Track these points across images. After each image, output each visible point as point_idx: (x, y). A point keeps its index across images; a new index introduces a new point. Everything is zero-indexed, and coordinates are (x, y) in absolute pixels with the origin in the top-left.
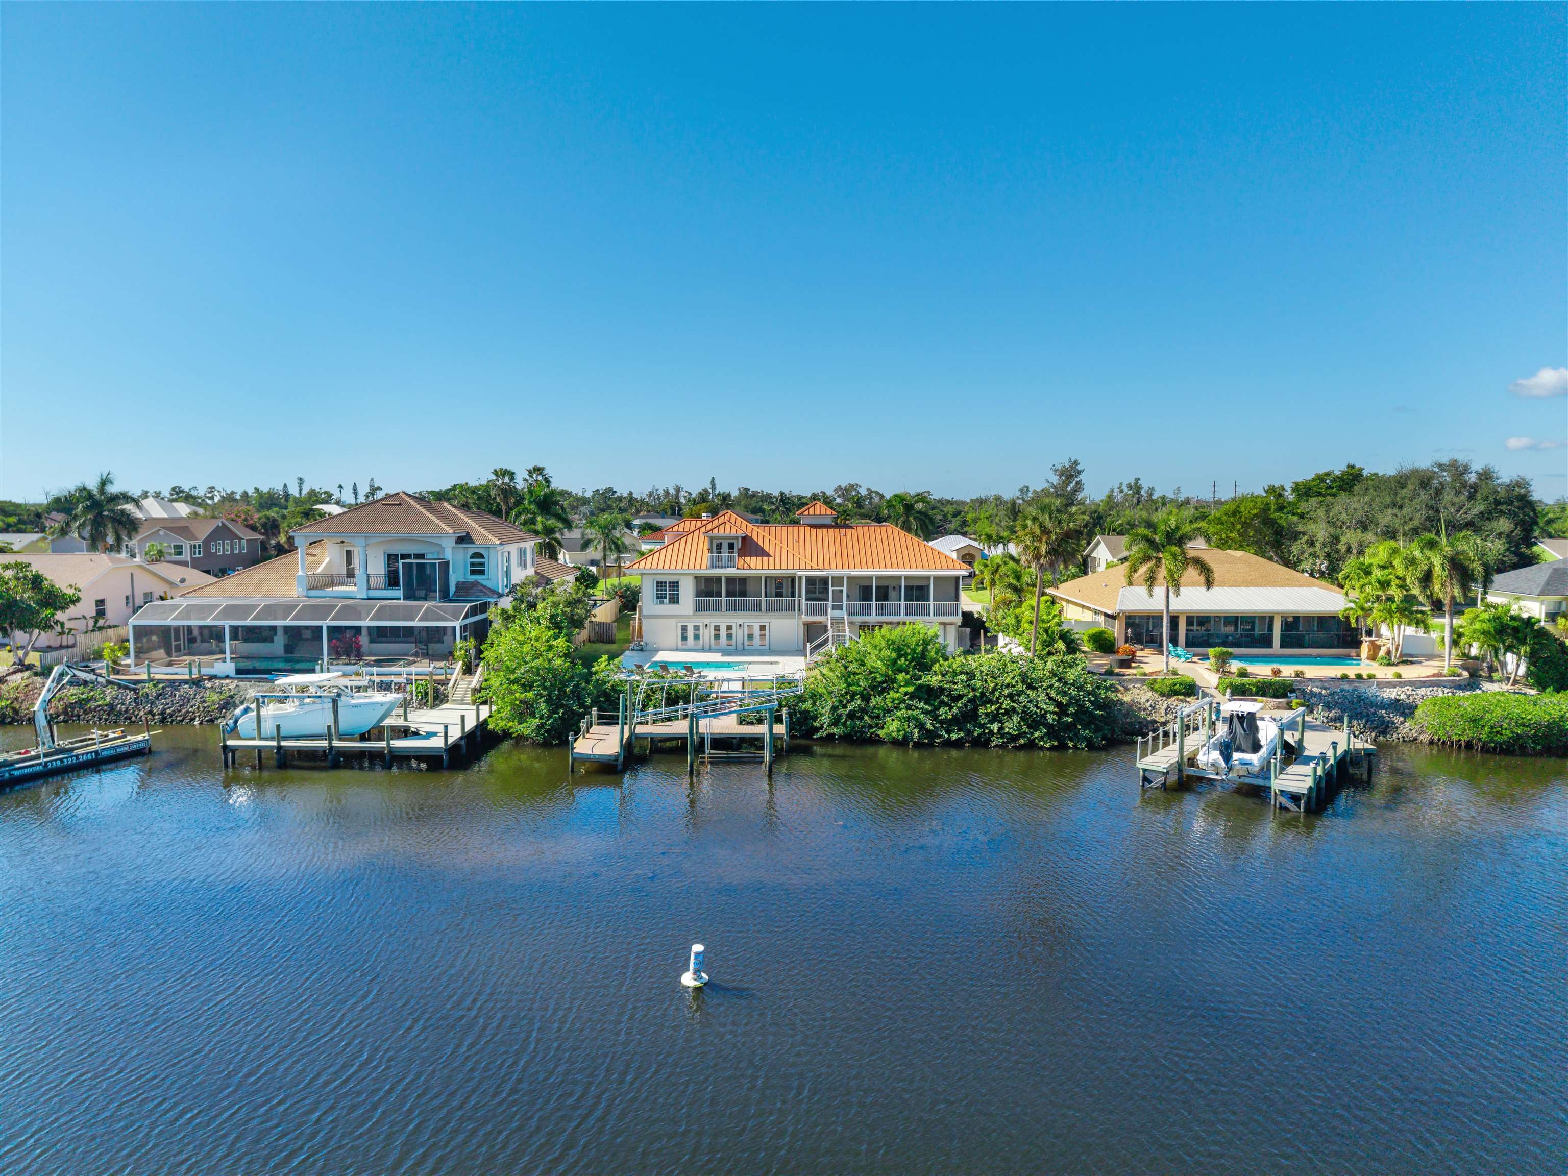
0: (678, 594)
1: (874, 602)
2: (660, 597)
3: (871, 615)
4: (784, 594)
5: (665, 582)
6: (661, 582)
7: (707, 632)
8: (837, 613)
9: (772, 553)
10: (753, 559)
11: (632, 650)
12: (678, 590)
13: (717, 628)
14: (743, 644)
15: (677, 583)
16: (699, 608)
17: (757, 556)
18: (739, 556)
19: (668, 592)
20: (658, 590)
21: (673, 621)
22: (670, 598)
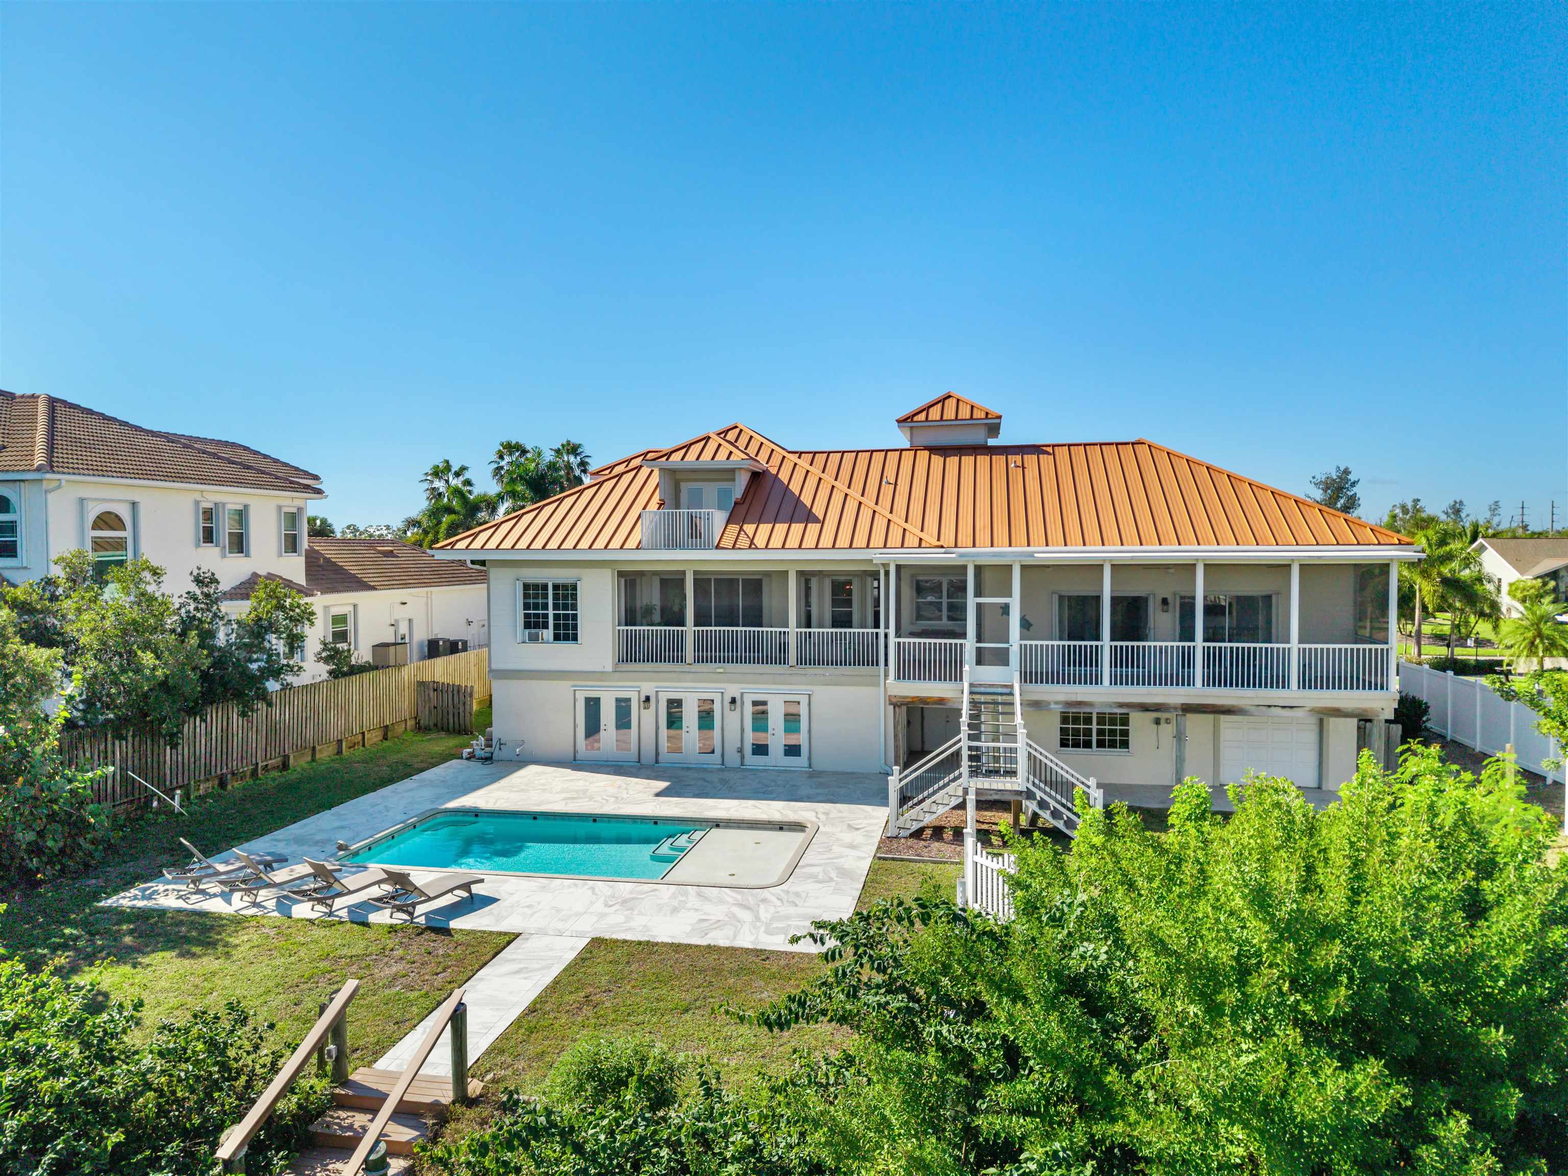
0: (575, 617)
1: (1106, 642)
2: (533, 623)
3: (1098, 681)
4: (856, 618)
5: (545, 587)
6: (536, 586)
7: (648, 716)
8: (991, 674)
9: (818, 511)
10: (766, 526)
11: (471, 757)
12: (574, 607)
13: (675, 708)
14: (741, 750)
15: (575, 588)
16: (629, 654)
19: (551, 612)
20: (526, 606)
21: (564, 687)
22: (556, 627)
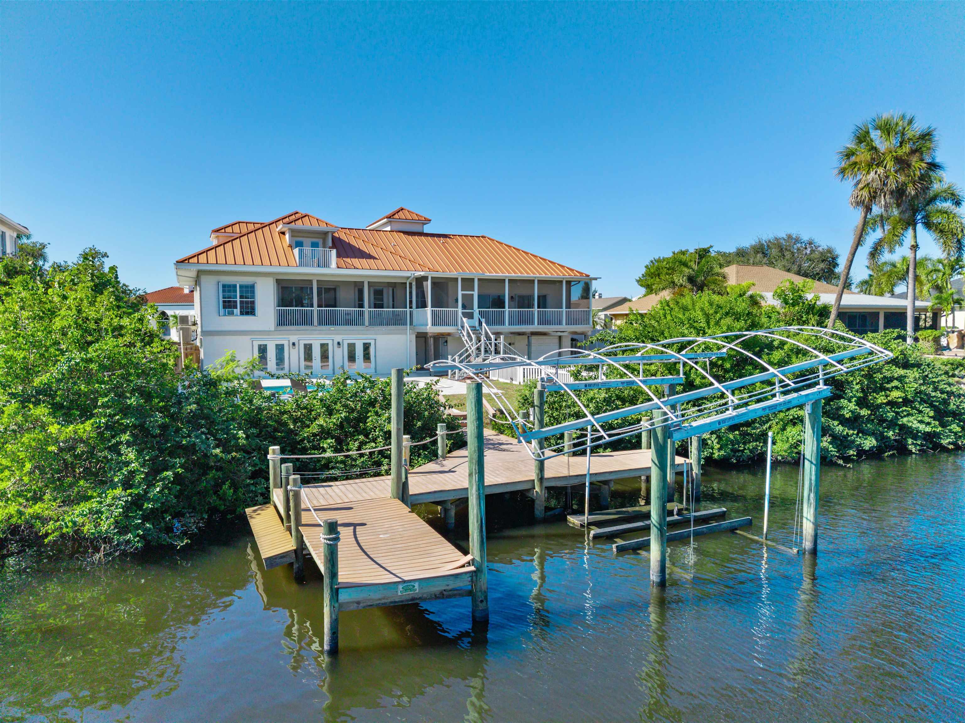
0: (253, 303)
1: (507, 309)
3: (504, 324)
5: (235, 286)
6: (229, 286)
7: (294, 352)
8: (469, 322)
9: (374, 254)
10: (357, 260)
12: (253, 297)
13: (308, 349)
14: (343, 367)
15: (253, 287)
16: (282, 321)
19: (238, 300)
20: (224, 297)
21: (246, 339)
22: (241, 307)
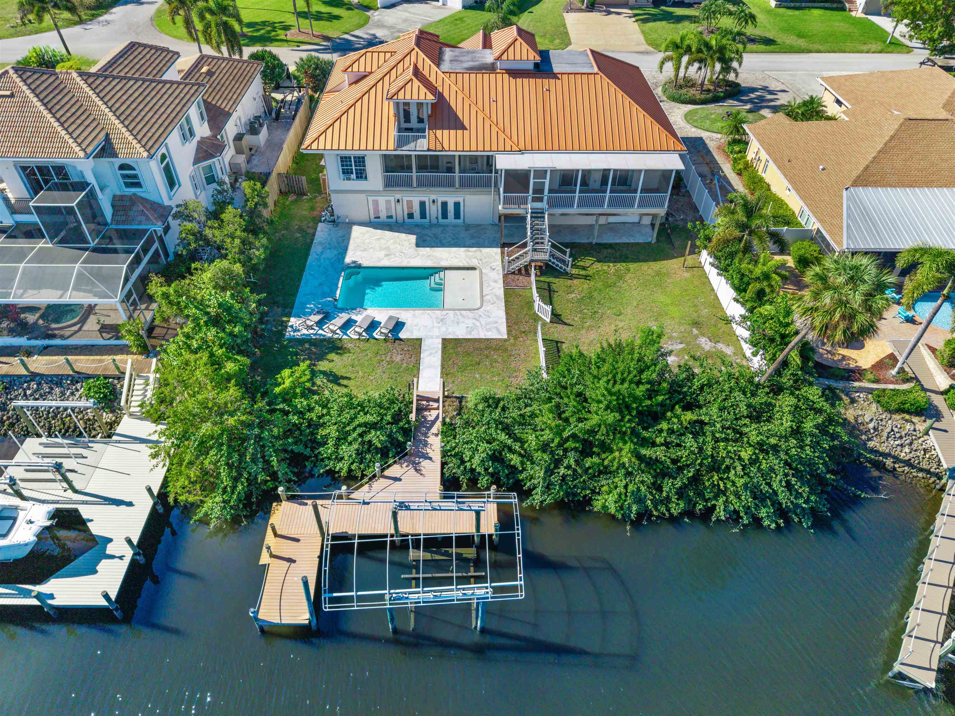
0: (365, 170)
1: (577, 194)
2: (347, 172)
3: (573, 206)
5: (350, 158)
6: (346, 158)
7: (399, 206)
8: (537, 205)
9: (467, 126)
10: (446, 132)
11: (324, 222)
12: (364, 166)
13: (410, 205)
14: (437, 218)
15: (363, 158)
16: (389, 184)
17: (449, 128)
18: (429, 129)
19: (354, 168)
20: (342, 165)
21: (362, 196)
22: (357, 173)
